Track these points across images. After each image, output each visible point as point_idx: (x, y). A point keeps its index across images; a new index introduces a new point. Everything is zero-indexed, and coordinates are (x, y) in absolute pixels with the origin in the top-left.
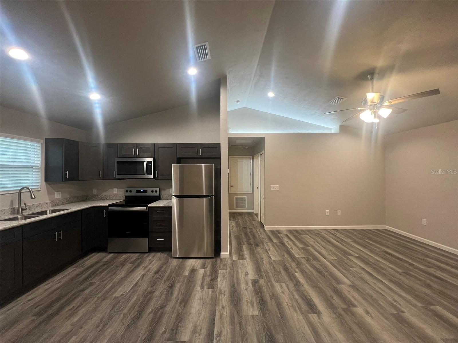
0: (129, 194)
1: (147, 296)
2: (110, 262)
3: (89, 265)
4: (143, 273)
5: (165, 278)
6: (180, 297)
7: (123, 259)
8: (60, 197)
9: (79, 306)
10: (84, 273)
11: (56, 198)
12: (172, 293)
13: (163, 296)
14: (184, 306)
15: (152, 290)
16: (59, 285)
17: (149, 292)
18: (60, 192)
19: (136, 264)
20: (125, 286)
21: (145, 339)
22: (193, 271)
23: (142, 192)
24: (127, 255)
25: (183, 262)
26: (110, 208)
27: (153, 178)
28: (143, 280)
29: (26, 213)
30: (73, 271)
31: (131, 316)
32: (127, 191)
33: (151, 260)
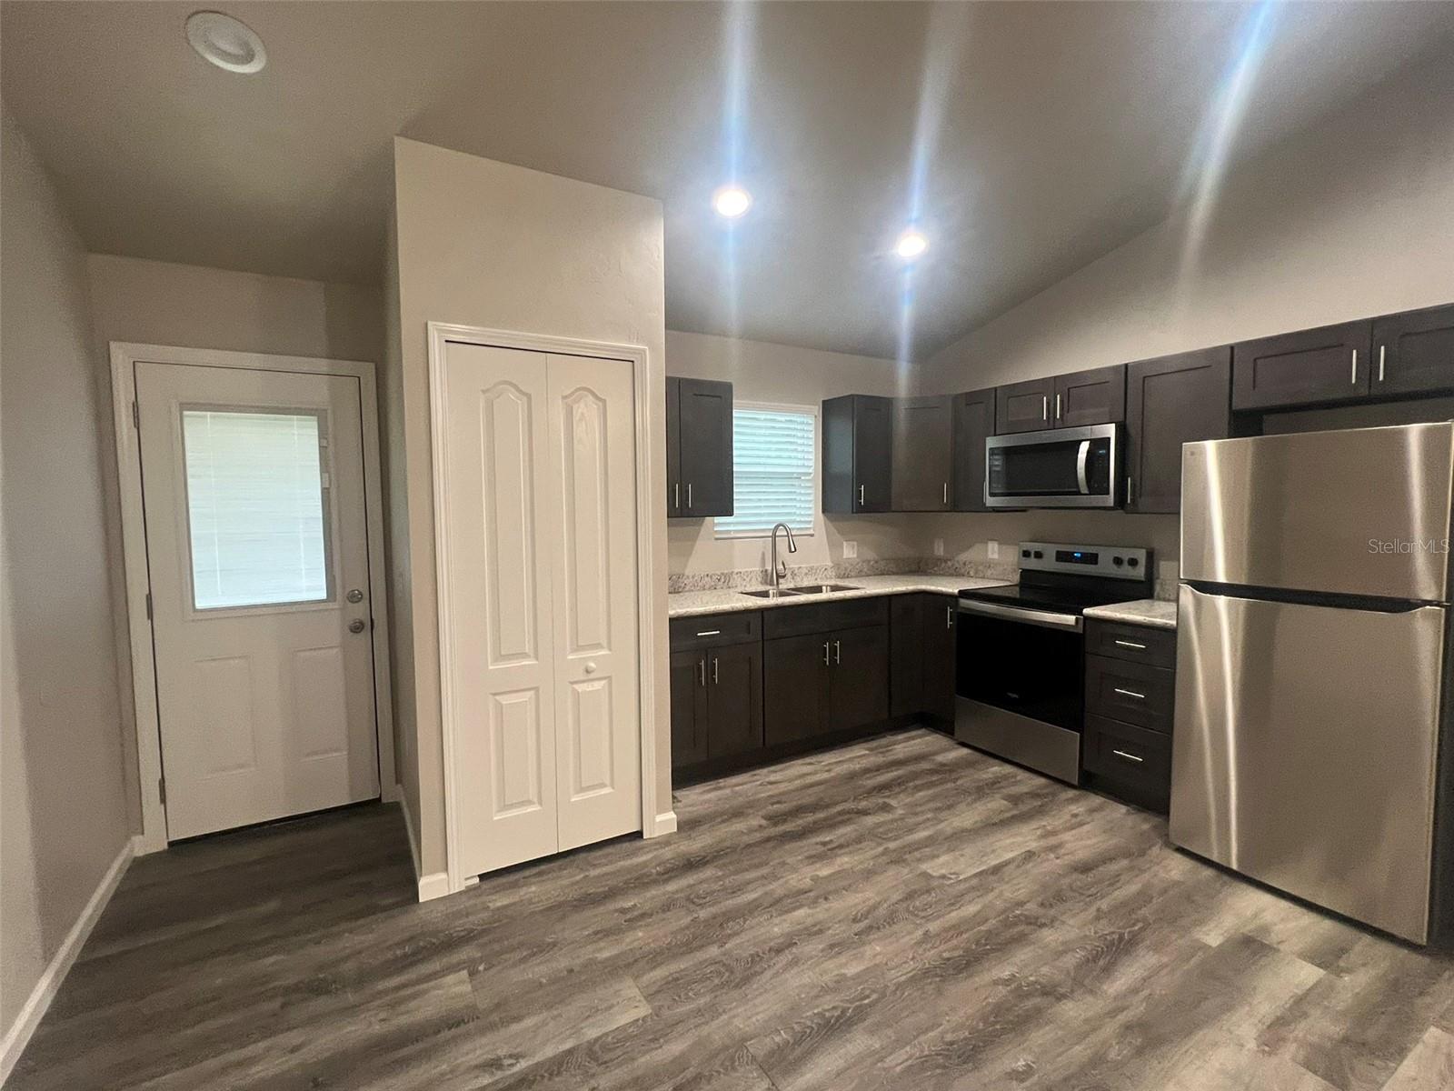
0: (1033, 564)
1: (1015, 924)
2: (951, 771)
3: (901, 756)
4: (1033, 845)
5: (1104, 904)
6: (1137, 1009)
7: (991, 776)
8: (855, 556)
9: (841, 846)
10: (881, 771)
11: (845, 557)
12: (1108, 971)
13: (1070, 961)
14: (1140, 1052)
15: (1037, 918)
16: (825, 776)
17: (1026, 917)
18: (855, 543)
19: (1023, 808)
20: (962, 855)
21: (952, 1043)
22: (1252, 947)
23: (1077, 560)
24: (1008, 769)
25: (1218, 885)
26: (964, 602)
27: (1112, 504)
28: (1023, 868)
29: (784, 585)
30: (864, 755)
31: (945, 951)
32: (1026, 554)
33: (1079, 819)
